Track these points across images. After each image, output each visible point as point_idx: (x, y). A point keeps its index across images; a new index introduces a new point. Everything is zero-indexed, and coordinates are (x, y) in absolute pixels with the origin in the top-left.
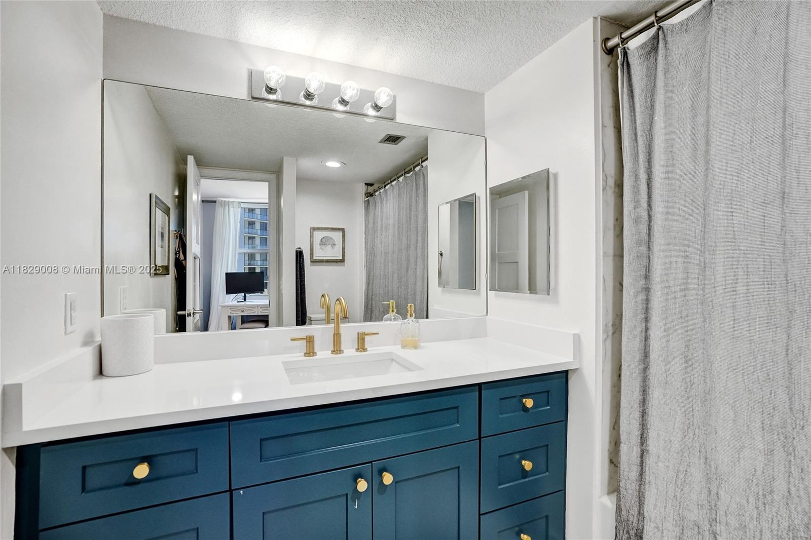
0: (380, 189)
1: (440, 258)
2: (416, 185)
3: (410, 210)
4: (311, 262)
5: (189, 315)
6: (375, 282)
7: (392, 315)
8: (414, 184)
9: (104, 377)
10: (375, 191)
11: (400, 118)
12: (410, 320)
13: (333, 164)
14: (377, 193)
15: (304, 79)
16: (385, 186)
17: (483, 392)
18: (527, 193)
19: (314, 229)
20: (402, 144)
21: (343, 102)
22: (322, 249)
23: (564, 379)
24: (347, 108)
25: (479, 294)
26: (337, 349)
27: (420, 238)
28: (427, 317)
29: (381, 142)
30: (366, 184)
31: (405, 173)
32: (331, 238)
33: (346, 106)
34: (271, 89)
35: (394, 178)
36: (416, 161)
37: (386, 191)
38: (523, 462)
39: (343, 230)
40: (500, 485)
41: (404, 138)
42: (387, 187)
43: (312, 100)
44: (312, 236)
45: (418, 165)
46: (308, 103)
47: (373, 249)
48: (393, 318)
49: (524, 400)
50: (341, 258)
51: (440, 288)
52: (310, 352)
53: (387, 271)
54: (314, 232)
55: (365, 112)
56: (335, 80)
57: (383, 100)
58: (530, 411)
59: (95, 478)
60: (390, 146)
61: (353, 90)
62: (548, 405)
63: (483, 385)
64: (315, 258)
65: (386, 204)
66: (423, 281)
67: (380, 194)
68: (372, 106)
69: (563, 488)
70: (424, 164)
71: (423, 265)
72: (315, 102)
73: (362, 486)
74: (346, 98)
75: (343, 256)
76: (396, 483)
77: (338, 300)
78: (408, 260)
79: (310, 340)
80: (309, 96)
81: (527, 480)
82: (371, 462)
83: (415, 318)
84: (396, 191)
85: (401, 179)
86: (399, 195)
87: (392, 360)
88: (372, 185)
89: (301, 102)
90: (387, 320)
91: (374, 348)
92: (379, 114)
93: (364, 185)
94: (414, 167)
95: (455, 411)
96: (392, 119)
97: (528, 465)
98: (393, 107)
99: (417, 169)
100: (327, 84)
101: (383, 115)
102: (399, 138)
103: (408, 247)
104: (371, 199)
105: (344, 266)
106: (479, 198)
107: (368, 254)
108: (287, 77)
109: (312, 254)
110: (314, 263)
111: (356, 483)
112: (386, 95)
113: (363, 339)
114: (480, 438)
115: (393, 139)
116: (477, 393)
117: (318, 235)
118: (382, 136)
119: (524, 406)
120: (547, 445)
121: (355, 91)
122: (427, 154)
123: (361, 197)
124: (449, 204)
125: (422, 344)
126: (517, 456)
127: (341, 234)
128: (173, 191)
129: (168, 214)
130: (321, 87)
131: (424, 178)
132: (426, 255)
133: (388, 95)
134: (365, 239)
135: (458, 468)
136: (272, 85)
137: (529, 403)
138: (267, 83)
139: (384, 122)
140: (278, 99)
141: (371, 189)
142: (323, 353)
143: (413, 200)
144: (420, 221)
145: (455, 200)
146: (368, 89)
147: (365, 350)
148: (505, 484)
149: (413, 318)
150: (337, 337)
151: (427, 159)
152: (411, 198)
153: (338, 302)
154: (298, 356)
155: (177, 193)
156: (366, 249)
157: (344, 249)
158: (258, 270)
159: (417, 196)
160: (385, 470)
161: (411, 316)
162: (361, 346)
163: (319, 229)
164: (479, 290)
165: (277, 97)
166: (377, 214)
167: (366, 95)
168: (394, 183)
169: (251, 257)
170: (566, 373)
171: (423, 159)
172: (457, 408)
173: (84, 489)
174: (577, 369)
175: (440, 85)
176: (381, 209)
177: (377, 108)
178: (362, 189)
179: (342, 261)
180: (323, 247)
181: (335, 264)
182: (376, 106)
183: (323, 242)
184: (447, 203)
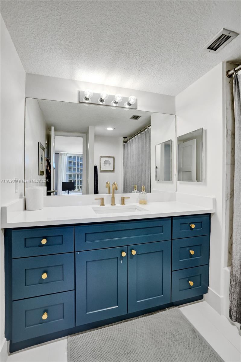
0: (130, 139)
1: (156, 170)
2: (146, 137)
3: (143, 148)
4: (100, 171)
5: (52, 192)
6: (127, 179)
7: (135, 191)
8: (145, 137)
9: (26, 211)
10: (128, 140)
11: (139, 108)
12: (143, 192)
13: (110, 129)
14: (128, 141)
15: (100, 94)
16: (132, 138)
17: (173, 220)
18: (195, 140)
19: (101, 157)
20: (139, 119)
21: (116, 102)
22: (104, 165)
23: (209, 217)
24: (117, 105)
25: (173, 183)
26: (113, 203)
27: (147, 160)
28: (150, 192)
29: (130, 119)
30: (124, 137)
31: (141, 132)
32: (109, 161)
33: (117, 104)
34: (87, 98)
35: (136, 134)
36: (146, 126)
37: (132, 140)
38: (190, 251)
39: (114, 157)
40: (180, 260)
41: (140, 116)
42: (133, 138)
43: (103, 102)
44: (100, 160)
45: (147, 128)
46: (101, 103)
47: (127, 165)
48: (136, 192)
49: (191, 225)
50: (113, 170)
51: (156, 181)
52: (102, 204)
53: (133, 175)
54: (102, 158)
55: (125, 106)
56: (112, 94)
57: (132, 101)
58: (194, 230)
59: (29, 242)
60: (134, 121)
61: (120, 97)
62: (201, 228)
63: (173, 218)
64: (102, 169)
65: (133, 145)
66: (149, 178)
67: (130, 141)
68: (127, 104)
69: (208, 264)
70: (149, 128)
71: (149, 171)
72: (104, 103)
73: (124, 254)
74: (117, 101)
75: (114, 169)
76: (137, 255)
77: (114, 183)
78: (142, 170)
79: (102, 199)
80: (102, 100)
81: (192, 258)
82: (127, 246)
83: (145, 192)
84: (137, 140)
85: (139, 135)
86: (138, 141)
87: (136, 208)
88: (126, 138)
89: (98, 103)
90: (133, 193)
91: (128, 203)
92: (130, 107)
93: (123, 138)
94: (145, 129)
95: (162, 227)
96: (136, 109)
97: (192, 252)
98: (136, 104)
99: (146, 130)
100: (109, 95)
101: (132, 108)
102: (138, 117)
103: (142, 165)
104: (126, 144)
105: (114, 173)
106: (173, 142)
107: (125, 168)
108: (93, 93)
109: (100, 168)
110: (101, 172)
111: (121, 253)
112: (133, 99)
113: (124, 200)
114: (172, 239)
115: (136, 117)
116: (171, 221)
117: (103, 160)
118: (131, 116)
119: (191, 227)
120: (201, 245)
121: (121, 98)
122: (150, 123)
123: (122, 143)
124: (160, 145)
125: (148, 203)
126: (188, 249)
127: (113, 159)
128: (45, 142)
129: (44, 151)
130: (107, 96)
131: (149, 134)
132: (150, 167)
133: (134, 99)
134: (123, 161)
135: (163, 251)
136: (87, 97)
137: (193, 226)
138: (86, 96)
139: (132, 110)
140: (89, 102)
141: (126, 140)
142: (108, 205)
143: (145, 143)
144: (147, 152)
145: (163, 143)
146: (126, 97)
147: (124, 204)
148: (182, 259)
149: (144, 192)
150: (113, 199)
151: (150, 126)
152: (143, 143)
153: (114, 184)
154: (98, 206)
155: (46, 142)
156: (124, 165)
157: (114, 165)
158: (73, 181)
159: (146, 142)
160: (133, 249)
161: (143, 191)
162: (123, 203)
163: (103, 157)
164: (173, 181)
165: (89, 101)
166: (128, 150)
167: (125, 99)
168: (136, 137)
169: (70, 175)
170: (209, 215)
171: (149, 126)
172: (162, 226)
173: (25, 246)
174: (214, 213)
175: (156, 93)
176: (130, 148)
177: (129, 104)
178: (122, 139)
179: (113, 171)
180: (105, 164)
181: (110, 172)
182: (129, 103)
183: (105, 163)
184: (159, 144)
